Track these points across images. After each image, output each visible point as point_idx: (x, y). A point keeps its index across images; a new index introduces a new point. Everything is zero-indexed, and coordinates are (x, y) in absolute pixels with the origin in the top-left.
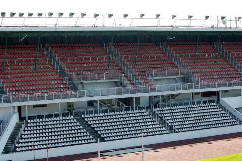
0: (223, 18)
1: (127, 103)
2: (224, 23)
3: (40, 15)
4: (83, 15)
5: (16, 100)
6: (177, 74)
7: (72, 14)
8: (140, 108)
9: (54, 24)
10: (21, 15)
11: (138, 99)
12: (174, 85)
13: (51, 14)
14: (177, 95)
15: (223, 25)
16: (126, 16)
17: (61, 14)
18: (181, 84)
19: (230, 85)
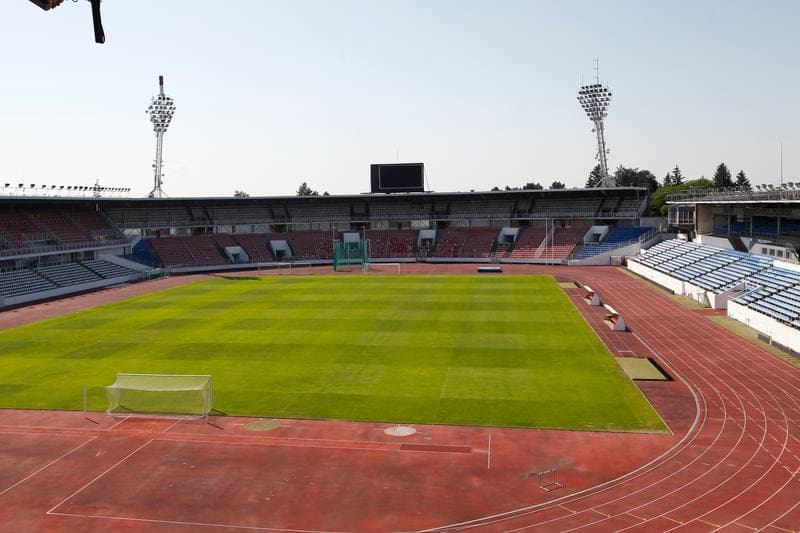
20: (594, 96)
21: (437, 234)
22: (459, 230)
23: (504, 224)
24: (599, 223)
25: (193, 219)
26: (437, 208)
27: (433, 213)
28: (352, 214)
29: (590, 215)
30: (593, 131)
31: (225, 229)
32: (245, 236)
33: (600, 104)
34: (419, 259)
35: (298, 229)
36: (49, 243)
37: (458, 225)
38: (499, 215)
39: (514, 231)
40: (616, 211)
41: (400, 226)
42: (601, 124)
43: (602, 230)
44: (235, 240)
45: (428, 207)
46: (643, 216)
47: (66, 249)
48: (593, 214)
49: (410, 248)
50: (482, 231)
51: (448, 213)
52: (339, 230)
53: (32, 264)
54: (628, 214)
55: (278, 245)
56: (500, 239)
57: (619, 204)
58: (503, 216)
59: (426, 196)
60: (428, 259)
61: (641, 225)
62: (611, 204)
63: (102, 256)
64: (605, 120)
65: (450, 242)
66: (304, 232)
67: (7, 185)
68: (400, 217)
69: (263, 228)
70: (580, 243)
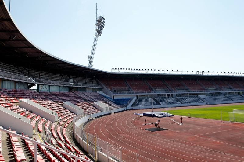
0: (198, 71)
1: (169, 95)
2: (199, 73)
3: (142, 70)
4: (155, 70)
5: (135, 93)
6: (184, 88)
7: (151, 70)
8: (173, 97)
9: (146, 72)
10: (137, 69)
11: (172, 95)
12: (183, 91)
13: (145, 70)
14: (184, 94)
15: (198, 74)
16: (168, 70)
17: (148, 70)
18: (185, 91)
19: (201, 91)
36: (231, 89)
47: (236, 91)
53: (225, 94)
67: (217, 72)
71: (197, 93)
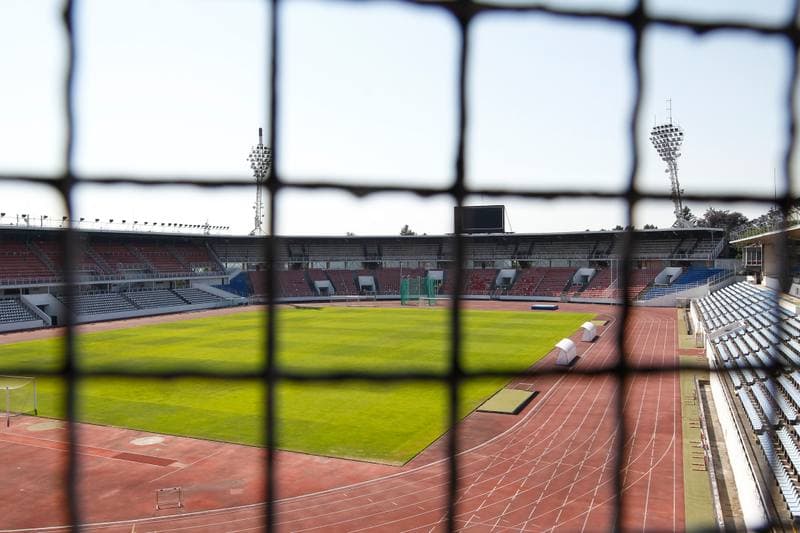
0: (24, 216)
2: (27, 221)
15: (25, 224)
19: (40, 282)
20: (666, 136)
21: (518, 273)
22: (539, 270)
23: (582, 265)
24: (673, 264)
25: (290, 255)
26: (519, 249)
27: (517, 254)
28: (440, 254)
29: (664, 256)
30: (667, 171)
31: (320, 265)
32: (337, 272)
33: (672, 145)
34: (494, 296)
35: (389, 266)
36: (146, 272)
37: (539, 265)
38: (577, 256)
39: (588, 272)
40: (691, 252)
41: (484, 266)
42: (675, 165)
43: (675, 271)
44: (326, 274)
45: (511, 247)
46: (720, 257)
47: (159, 277)
48: (667, 255)
49: (488, 286)
50: (561, 271)
51: (530, 253)
52: (427, 268)
53: (123, 290)
54: (701, 255)
55: (366, 280)
56: (576, 279)
57: (696, 246)
58: (580, 256)
59: (506, 237)
60: (502, 297)
61: (716, 267)
62: (686, 246)
63: (196, 286)
64: (678, 161)
65: (528, 281)
66: (392, 269)
68: (486, 257)
69: (355, 265)
70: (650, 285)
71: (19, 286)
